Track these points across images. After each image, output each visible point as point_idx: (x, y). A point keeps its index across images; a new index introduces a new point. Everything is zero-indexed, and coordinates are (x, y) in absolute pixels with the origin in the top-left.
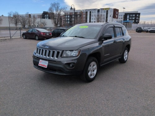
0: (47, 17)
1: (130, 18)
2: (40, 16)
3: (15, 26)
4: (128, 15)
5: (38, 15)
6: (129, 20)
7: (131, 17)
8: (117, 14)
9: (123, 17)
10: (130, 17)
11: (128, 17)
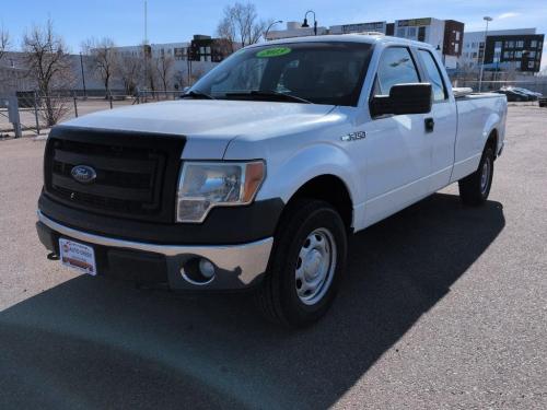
0: (206, 55)
1: (506, 55)
2: (182, 50)
3: (104, 88)
4: (499, 43)
5: (176, 50)
6: (503, 59)
7: (509, 50)
8: (457, 39)
9: (477, 50)
10: (503, 50)
11: (498, 50)
